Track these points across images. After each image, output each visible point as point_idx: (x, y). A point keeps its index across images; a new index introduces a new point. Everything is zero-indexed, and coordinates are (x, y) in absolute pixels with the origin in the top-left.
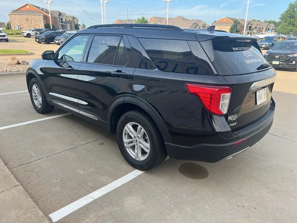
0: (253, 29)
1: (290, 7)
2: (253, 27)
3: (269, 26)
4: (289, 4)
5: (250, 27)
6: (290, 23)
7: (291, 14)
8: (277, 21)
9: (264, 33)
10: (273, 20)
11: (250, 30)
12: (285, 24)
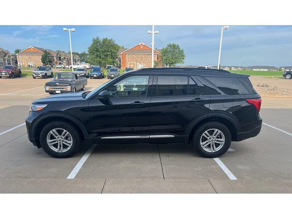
0: (62, 59)
1: (94, 43)
2: (62, 58)
3: (75, 57)
4: (93, 39)
5: (60, 58)
6: (97, 56)
7: (97, 48)
8: (79, 53)
9: (80, 64)
10: (76, 52)
11: (60, 60)
12: (93, 56)
